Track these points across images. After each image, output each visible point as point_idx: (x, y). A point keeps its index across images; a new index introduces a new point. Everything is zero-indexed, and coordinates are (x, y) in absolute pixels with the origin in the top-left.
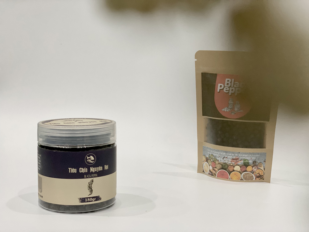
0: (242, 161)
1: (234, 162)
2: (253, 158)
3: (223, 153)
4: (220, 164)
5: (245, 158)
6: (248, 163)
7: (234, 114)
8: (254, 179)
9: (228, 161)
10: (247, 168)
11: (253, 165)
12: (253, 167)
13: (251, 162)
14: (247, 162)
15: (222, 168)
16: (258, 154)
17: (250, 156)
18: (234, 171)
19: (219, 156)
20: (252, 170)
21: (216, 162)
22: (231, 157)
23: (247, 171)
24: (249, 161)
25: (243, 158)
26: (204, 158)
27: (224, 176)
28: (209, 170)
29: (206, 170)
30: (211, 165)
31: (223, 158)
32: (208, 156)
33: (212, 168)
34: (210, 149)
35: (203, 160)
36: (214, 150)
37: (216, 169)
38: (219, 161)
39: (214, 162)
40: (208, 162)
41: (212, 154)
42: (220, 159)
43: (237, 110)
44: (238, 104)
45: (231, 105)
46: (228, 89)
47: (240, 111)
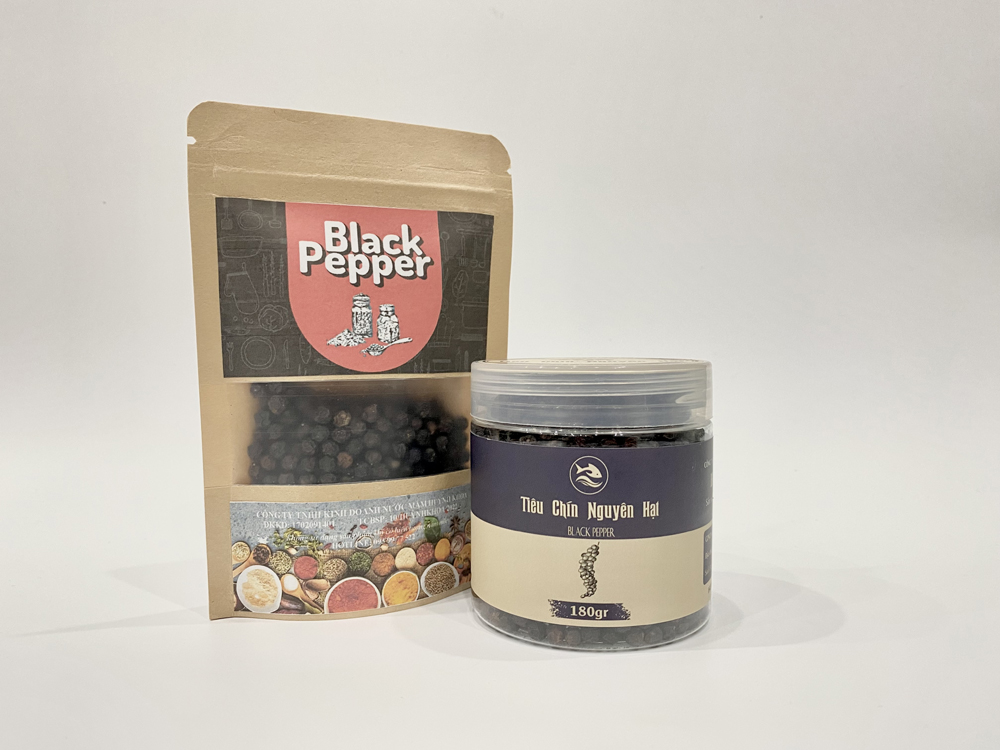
0: (421, 528)
1: (392, 535)
2: (451, 508)
3: (348, 511)
4: (337, 557)
5: (428, 513)
6: (438, 528)
7: (377, 353)
8: (456, 583)
9: (371, 539)
10: (435, 547)
11: (452, 533)
12: (451, 540)
13: (445, 522)
14: (434, 528)
15: (350, 573)
16: (464, 489)
17: (442, 501)
18: (395, 570)
19: (331, 527)
20: (451, 553)
21: (320, 553)
22: (382, 518)
23: (436, 561)
24: (442, 522)
25: (423, 513)
26: (241, 554)
27: (358, 602)
28: (283, 593)
29: (257, 597)
30: (292, 570)
31: (348, 531)
32: (270, 537)
33: (301, 585)
34: (281, 507)
35: (234, 562)
36: (304, 505)
37: (322, 583)
38: (333, 547)
39: (311, 556)
40: (267, 565)
41: (296, 525)
42: (338, 538)
43: (389, 338)
44: (390, 314)
45: (362, 322)
46: (342, 262)
47: (399, 339)
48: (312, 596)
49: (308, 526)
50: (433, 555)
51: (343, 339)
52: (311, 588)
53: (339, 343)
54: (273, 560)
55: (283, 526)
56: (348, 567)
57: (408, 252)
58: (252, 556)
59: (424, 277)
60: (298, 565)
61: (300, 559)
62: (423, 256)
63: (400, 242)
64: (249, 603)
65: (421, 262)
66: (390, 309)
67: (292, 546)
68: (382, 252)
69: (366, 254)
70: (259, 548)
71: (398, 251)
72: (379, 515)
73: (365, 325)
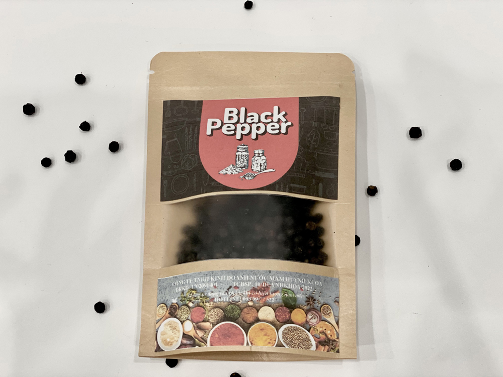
0: (279, 295)
1: (257, 296)
2: (306, 287)
4: (218, 307)
5: (285, 286)
6: (295, 299)
7: (250, 178)
8: (314, 348)
9: (242, 296)
10: (291, 312)
11: (308, 307)
12: (307, 312)
13: (301, 297)
14: (291, 298)
15: (225, 318)
16: (318, 279)
17: (298, 280)
18: (258, 320)
19: (215, 287)
20: (307, 321)
21: (207, 304)
22: (250, 283)
23: (292, 323)
24: (297, 296)
25: (281, 285)
26: (163, 311)
27: (230, 339)
28: (184, 334)
29: (168, 340)
30: (190, 318)
31: (226, 290)
32: (179, 298)
33: (194, 326)
34: (186, 277)
35: (158, 318)
36: (199, 274)
37: (207, 325)
38: (215, 300)
39: (201, 306)
40: (175, 317)
41: (194, 287)
42: (219, 294)
43: (259, 169)
44: (261, 155)
45: (242, 160)
46: (233, 127)
47: (266, 169)
48: (200, 334)
49: (201, 287)
50: (290, 317)
51: (229, 170)
52: (200, 328)
53: (226, 173)
54: (179, 312)
55: (186, 288)
56: (225, 315)
57: (277, 121)
58: (168, 312)
59: (286, 133)
60: (193, 313)
61: (195, 308)
62: (286, 122)
63: (272, 115)
64: (163, 345)
65: (284, 126)
66: (261, 152)
67: (190, 301)
68: (260, 121)
69: (249, 124)
70: (172, 306)
71: (270, 120)
72: (247, 281)
73: (243, 162)
